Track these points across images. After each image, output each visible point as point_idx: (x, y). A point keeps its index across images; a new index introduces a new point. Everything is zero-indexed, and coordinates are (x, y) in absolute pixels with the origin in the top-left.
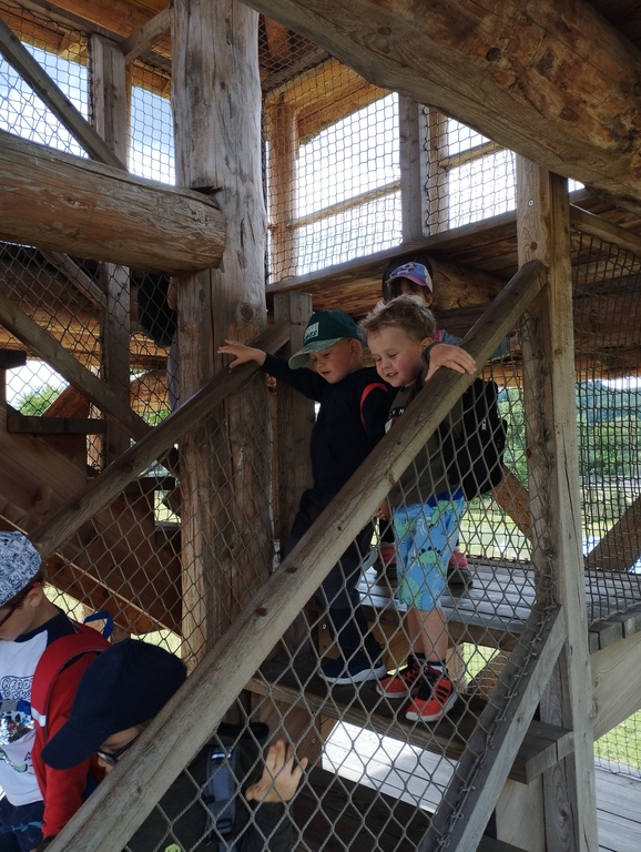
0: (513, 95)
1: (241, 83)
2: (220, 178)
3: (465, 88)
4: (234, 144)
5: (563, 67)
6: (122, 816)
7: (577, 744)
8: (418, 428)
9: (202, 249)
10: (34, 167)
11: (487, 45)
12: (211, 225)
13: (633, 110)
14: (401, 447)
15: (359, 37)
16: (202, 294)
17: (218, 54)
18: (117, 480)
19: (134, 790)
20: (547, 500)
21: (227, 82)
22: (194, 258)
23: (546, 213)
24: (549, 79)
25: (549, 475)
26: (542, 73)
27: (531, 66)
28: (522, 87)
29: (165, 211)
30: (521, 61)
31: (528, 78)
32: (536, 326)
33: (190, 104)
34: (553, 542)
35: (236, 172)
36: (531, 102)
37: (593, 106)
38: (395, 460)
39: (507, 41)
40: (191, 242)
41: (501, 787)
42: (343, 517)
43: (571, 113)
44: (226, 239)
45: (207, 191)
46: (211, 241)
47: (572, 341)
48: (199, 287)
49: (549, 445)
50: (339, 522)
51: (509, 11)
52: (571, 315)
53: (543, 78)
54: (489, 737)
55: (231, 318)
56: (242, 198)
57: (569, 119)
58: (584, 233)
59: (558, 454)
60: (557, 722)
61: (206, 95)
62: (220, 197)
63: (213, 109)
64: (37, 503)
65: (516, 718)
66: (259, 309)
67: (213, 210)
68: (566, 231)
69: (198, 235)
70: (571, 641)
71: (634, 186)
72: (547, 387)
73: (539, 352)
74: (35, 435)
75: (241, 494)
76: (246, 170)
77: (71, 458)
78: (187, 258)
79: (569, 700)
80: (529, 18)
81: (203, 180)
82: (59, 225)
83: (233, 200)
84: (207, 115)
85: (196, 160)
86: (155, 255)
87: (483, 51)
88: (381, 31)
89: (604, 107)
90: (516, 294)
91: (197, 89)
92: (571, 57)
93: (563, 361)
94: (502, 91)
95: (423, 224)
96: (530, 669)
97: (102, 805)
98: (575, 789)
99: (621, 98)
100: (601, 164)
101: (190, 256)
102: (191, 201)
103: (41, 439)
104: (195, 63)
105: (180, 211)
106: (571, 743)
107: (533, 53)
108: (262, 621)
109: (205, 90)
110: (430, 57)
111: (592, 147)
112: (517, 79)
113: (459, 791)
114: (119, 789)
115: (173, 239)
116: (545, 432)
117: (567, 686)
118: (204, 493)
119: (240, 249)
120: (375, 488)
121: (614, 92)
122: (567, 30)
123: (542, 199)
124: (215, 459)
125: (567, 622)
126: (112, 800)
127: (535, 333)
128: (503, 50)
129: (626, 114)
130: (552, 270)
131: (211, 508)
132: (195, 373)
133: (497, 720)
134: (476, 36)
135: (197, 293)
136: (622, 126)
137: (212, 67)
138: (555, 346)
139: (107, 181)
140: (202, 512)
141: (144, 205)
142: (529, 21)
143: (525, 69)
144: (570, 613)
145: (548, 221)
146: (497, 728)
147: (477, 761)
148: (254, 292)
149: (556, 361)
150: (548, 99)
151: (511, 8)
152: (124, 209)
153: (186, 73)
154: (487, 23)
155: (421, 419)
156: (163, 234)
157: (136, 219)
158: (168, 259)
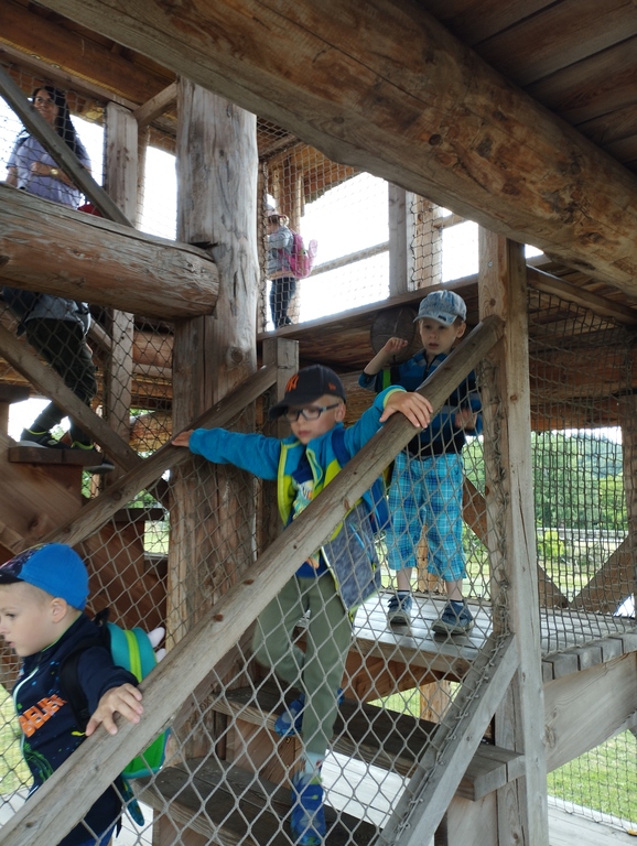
0: (458, 173)
1: (239, 150)
2: (216, 234)
3: (414, 166)
4: (230, 205)
5: (501, 150)
6: (80, 791)
7: (528, 768)
8: (374, 461)
9: (197, 297)
10: (44, 223)
11: (429, 132)
12: (206, 276)
13: (571, 186)
14: (356, 478)
15: (317, 124)
16: (196, 338)
17: (219, 126)
18: (107, 506)
19: (92, 768)
20: (502, 534)
21: (226, 150)
22: (190, 306)
23: (503, 274)
24: (488, 159)
25: (505, 511)
26: (482, 155)
27: (472, 149)
28: (464, 167)
29: (164, 263)
30: (462, 145)
31: (470, 159)
32: (494, 374)
33: (191, 169)
34: (508, 573)
35: (231, 230)
36: (475, 179)
37: (533, 183)
38: (351, 488)
39: (447, 128)
40: (186, 292)
41: (449, 802)
42: (299, 537)
43: (513, 188)
44: (220, 289)
45: (205, 246)
46: (206, 291)
47: (529, 389)
48: (194, 332)
49: (504, 483)
50: (295, 541)
51: (448, 104)
52: (527, 365)
53: (483, 159)
54: (438, 754)
55: (223, 362)
56: (236, 253)
57: (511, 193)
58: (542, 292)
59: (513, 491)
60: (510, 747)
61: (206, 161)
62: (215, 251)
63: (213, 174)
64: (34, 528)
65: (465, 736)
66: (249, 353)
67: (209, 263)
68: (523, 290)
69: (193, 285)
70: (524, 669)
71: (581, 251)
72: (503, 429)
73: (497, 398)
74: (35, 464)
75: (225, 525)
76: (240, 228)
77: (68, 487)
78: (183, 306)
79: (521, 725)
80: (467, 110)
81: (201, 236)
82: (64, 274)
83: (228, 256)
84: (207, 179)
85: (195, 218)
86: (153, 303)
87: (426, 137)
88: (335, 120)
89: (543, 183)
90: (474, 345)
91: (198, 155)
92: (509, 141)
93: (518, 405)
94: (447, 169)
95: (409, 279)
96: (481, 691)
97: (64, 779)
98: (526, 813)
99: (559, 176)
100: (547, 232)
101: (186, 304)
102: (188, 255)
103: (40, 469)
104: (197, 132)
105: (178, 264)
106: (522, 767)
107: (473, 138)
108: (218, 626)
109: (206, 156)
110: (379, 141)
111: (536, 218)
112: (459, 160)
113: (408, 803)
114: (78, 767)
115: (170, 288)
116: (501, 470)
117: (520, 711)
118: (191, 523)
119: (232, 298)
120: (331, 513)
121: (552, 171)
122: (503, 119)
123: (500, 260)
124: (201, 492)
125: (520, 650)
126: (72, 776)
127: (493, 380)
128: (444, 136)
129: (565, 189)
130: (508, 324)
131: (196, 537)
132: (186, 411)
133: (447, 738)
134: (418, 124)
135: (192, 337)
136: (562, 200)
137: (213, 137)
138: (511, 392)
139: (111, 236)
140: (188, 541)
141: (145, 258)
142: (467, 112)
143: (466, 152)
144: (523, 641)
145: (507, 281)
146: (446, 744)
147: (426, 775)
148: (245, 338)
149: (511, 406)
150: (490, 177)
151: (449, 102)
152: (125, 261)
153: (190, 141)
154: (428, 114)
155: (377, 452)
156: (162, 283)
157: (137, 270)
158: (165, 306)
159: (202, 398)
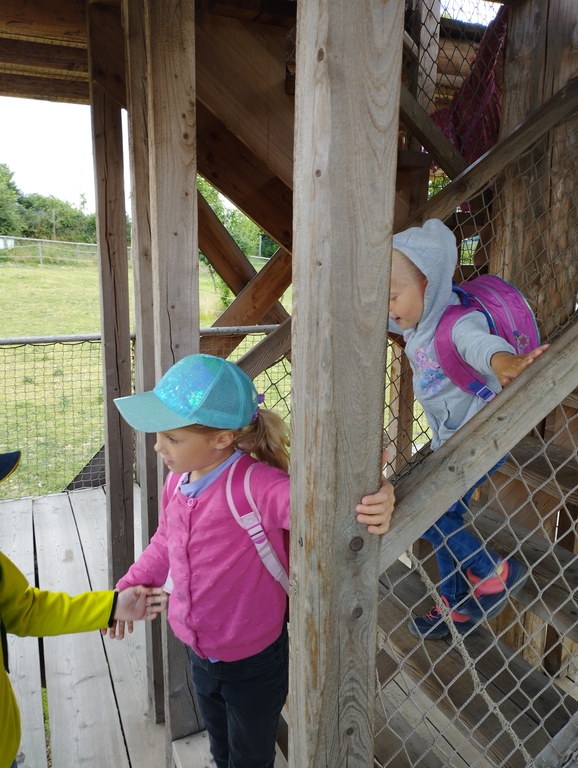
16: (538, 16)
18: (453, 198)
48: (536, 10)
55: (568, 41)
75: (556, 226)
118: (519, 224)
131: (524, 237)
132: (521, 104)
135: (533, 16)
140: (514, 240)
159: (540, 87)
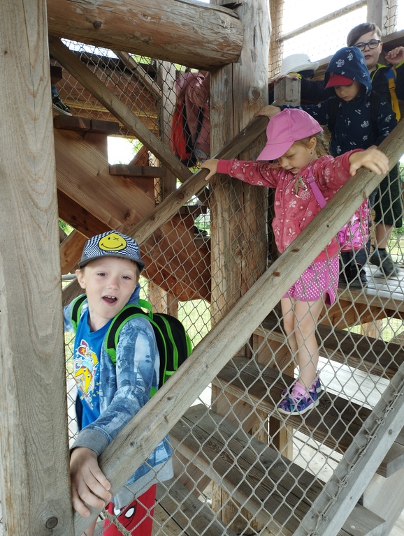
9: (228, 48)
12: (234, 31)
16: (226, 81)
18: (175, 203)
19: (204, 366)
22: (222, 56)
29: (204, 21)
38: (367, 182)
40: (220, 44)
42: (331, 219)
44: (243, 41)
45: (232, 6)
46: (234, 42)
50: (327, 222)
56: (255, 10)
62: (240, 9)
64: (128, 218)
66: (263, 90)
67: (236, 20)
69: (225, 38)
74: (125, 176)
78: (217, 56)
82: (138, 34)
83: (249, 12)
86: (197, 54)
95: (383, 26)
101: (220, 54)
102: (221, 14)
103: (128, 179)
105: (214, 21)
108: (277, 280)
113: (392, 395)
114: (195, 365)
115: (209, 42)
118: (226, 215)
119: (253, 48)
120: (353, 201)
124: (233, 194)
126: (192, 370)
132: (221, 137)
140: (224, 227)
141: (191, 18)
148: (262, 79)
152: (178, 21)
156: (203, 38)
157: (186, 28)
158: (205, 57)
159: (231, 127)
